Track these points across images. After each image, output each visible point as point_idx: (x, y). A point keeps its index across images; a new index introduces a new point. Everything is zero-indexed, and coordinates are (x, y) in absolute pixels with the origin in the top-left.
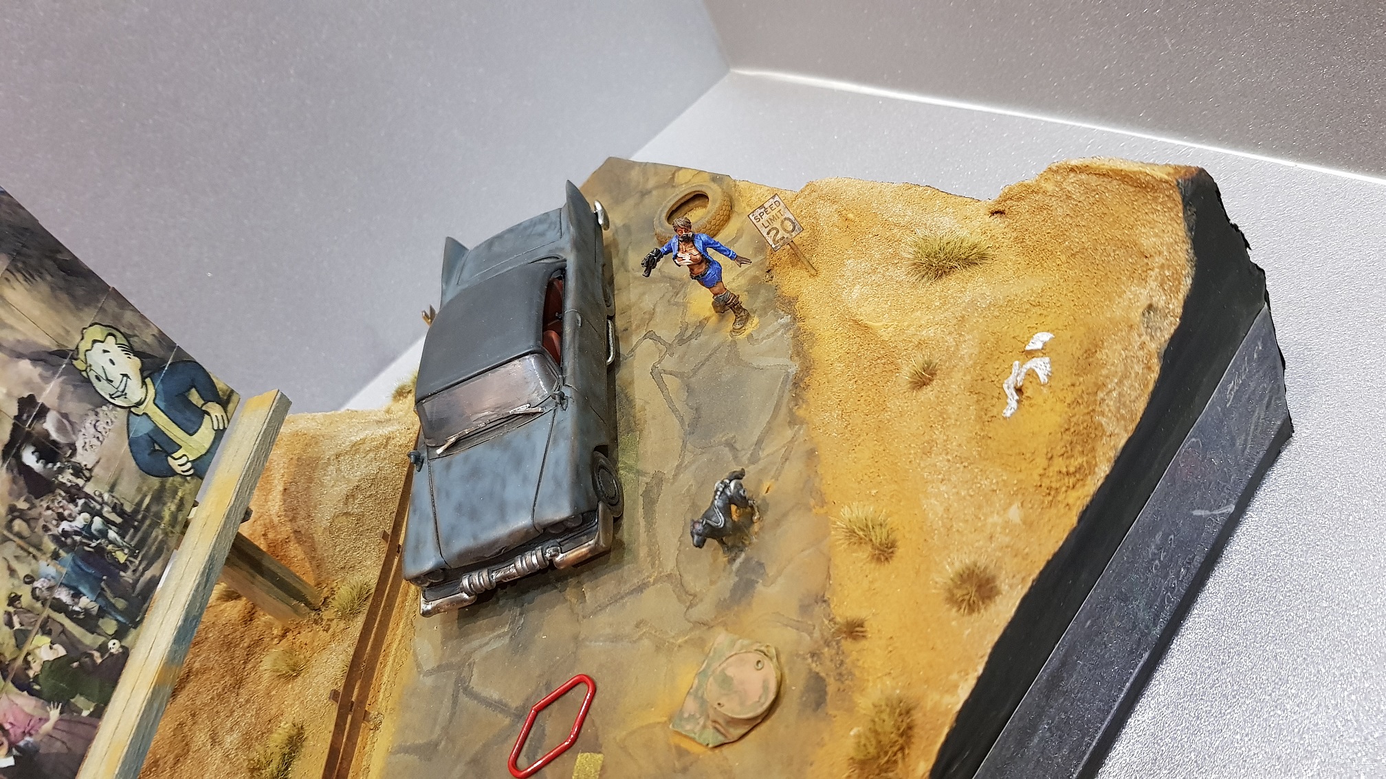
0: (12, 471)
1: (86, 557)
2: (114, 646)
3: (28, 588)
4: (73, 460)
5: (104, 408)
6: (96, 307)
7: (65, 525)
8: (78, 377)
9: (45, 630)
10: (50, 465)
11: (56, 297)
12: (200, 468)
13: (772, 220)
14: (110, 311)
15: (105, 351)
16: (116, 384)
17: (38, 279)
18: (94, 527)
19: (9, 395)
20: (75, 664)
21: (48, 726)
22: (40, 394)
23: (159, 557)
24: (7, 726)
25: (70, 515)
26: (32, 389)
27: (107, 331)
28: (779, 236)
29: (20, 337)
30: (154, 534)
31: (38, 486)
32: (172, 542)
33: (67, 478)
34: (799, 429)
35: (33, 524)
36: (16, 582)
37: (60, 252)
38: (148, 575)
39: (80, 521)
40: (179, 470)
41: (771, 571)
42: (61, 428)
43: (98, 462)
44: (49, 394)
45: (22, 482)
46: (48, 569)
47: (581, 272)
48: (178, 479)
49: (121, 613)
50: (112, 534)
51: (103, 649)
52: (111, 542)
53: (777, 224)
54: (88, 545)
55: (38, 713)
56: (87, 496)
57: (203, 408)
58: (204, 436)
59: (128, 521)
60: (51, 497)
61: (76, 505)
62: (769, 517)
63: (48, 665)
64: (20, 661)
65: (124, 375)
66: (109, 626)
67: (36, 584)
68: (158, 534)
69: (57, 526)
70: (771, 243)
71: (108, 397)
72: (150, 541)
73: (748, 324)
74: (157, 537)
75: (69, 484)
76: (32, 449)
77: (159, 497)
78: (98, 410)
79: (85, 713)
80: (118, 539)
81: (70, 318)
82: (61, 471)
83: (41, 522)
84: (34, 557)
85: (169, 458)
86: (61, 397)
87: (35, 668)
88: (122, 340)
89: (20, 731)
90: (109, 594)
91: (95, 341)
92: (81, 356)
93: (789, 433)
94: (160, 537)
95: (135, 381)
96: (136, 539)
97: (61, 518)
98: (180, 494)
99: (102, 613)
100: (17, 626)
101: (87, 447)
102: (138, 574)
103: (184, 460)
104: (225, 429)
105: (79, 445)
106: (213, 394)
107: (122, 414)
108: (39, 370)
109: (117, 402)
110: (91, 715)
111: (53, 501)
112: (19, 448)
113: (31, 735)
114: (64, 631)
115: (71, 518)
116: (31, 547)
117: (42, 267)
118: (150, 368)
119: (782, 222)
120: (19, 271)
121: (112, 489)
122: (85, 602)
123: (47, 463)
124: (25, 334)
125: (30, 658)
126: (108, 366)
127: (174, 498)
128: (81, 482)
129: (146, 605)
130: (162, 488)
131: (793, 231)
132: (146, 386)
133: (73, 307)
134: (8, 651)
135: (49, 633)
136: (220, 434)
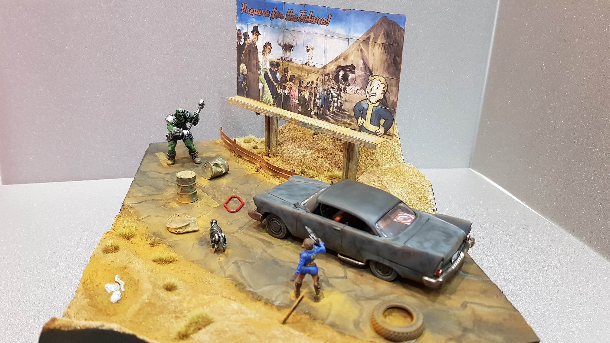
0: (336, 70)
1: (327, 99)
2: (312, 113)
6: (389, 76)
7: (332, 90)
9: (310, 93)
11: (384, 63)
12: (362, 129)
15: (379, 85)
16: (372, 92)
17: (386, 54)
18: (335, 98)
19: (352, 61)
20: (306, 104)
21: (294, 101)
22: (357, 70)
23: (335, 121)
24: (292, 91)
26: (357, 67)
29: (367, 57)
30: (340, 118)
32: (340, 124)
33: (342, 86)
36: (316, 82)
37: (398, 57)
38: (330, 118)
40: (359, 121)
44: (359, 72)
45: (335, 74)
46: (321, 89)
48: (356, 122)
50: (335, 105)
51: (311, 110)
52: (333, 105)
54: (330, 99)
55: (296, 98)
56: (340, 94)
57: (380, 126)
58: (373, 128)
59: (340, 108)
61: (337, 92)
63: (304, 96)
64: (302, 89)
65: (375, 94)
66: (316, 111)
67: (317, 87)
69: (331, 88)
71: (367, 91)
72: (338, 117)
75: (341, 88)
76: (343, 74)
77: (349, 116)
78: (362, 89)
79: (299, 109)
80: (335, 107)
81: (382, 69)
83: (330, 83)
84: (322, 84)
85: (361, 117)
87: (302, 93)
88: (385, 89)
89: (291, 94)
90: (322, 108)
91: (379, 80)
92: (373, 78)
94: (340, 120)
95: (376, 98)
97: (333, 88)
99: (318, 107)
100: (308, 86)
102: (329, 115)
103: (362, 122)
104: (378, 135)
106: (387, 127)
107: (365, 98)
108: (363, 66)
110: (299, 111)
113: (292, 97)
115: (334, 91)
116: (324, 83)
117: (391, 54)
118: (383, 102)
120: (384, 47)
122: (318, 102)
124: (369, 58)
125: (304, 91)
126: (375, 88)
132: (377, 103)
133: (385, 69)
134: (304, 85)
135: (310, 95)
136: (375, 134)
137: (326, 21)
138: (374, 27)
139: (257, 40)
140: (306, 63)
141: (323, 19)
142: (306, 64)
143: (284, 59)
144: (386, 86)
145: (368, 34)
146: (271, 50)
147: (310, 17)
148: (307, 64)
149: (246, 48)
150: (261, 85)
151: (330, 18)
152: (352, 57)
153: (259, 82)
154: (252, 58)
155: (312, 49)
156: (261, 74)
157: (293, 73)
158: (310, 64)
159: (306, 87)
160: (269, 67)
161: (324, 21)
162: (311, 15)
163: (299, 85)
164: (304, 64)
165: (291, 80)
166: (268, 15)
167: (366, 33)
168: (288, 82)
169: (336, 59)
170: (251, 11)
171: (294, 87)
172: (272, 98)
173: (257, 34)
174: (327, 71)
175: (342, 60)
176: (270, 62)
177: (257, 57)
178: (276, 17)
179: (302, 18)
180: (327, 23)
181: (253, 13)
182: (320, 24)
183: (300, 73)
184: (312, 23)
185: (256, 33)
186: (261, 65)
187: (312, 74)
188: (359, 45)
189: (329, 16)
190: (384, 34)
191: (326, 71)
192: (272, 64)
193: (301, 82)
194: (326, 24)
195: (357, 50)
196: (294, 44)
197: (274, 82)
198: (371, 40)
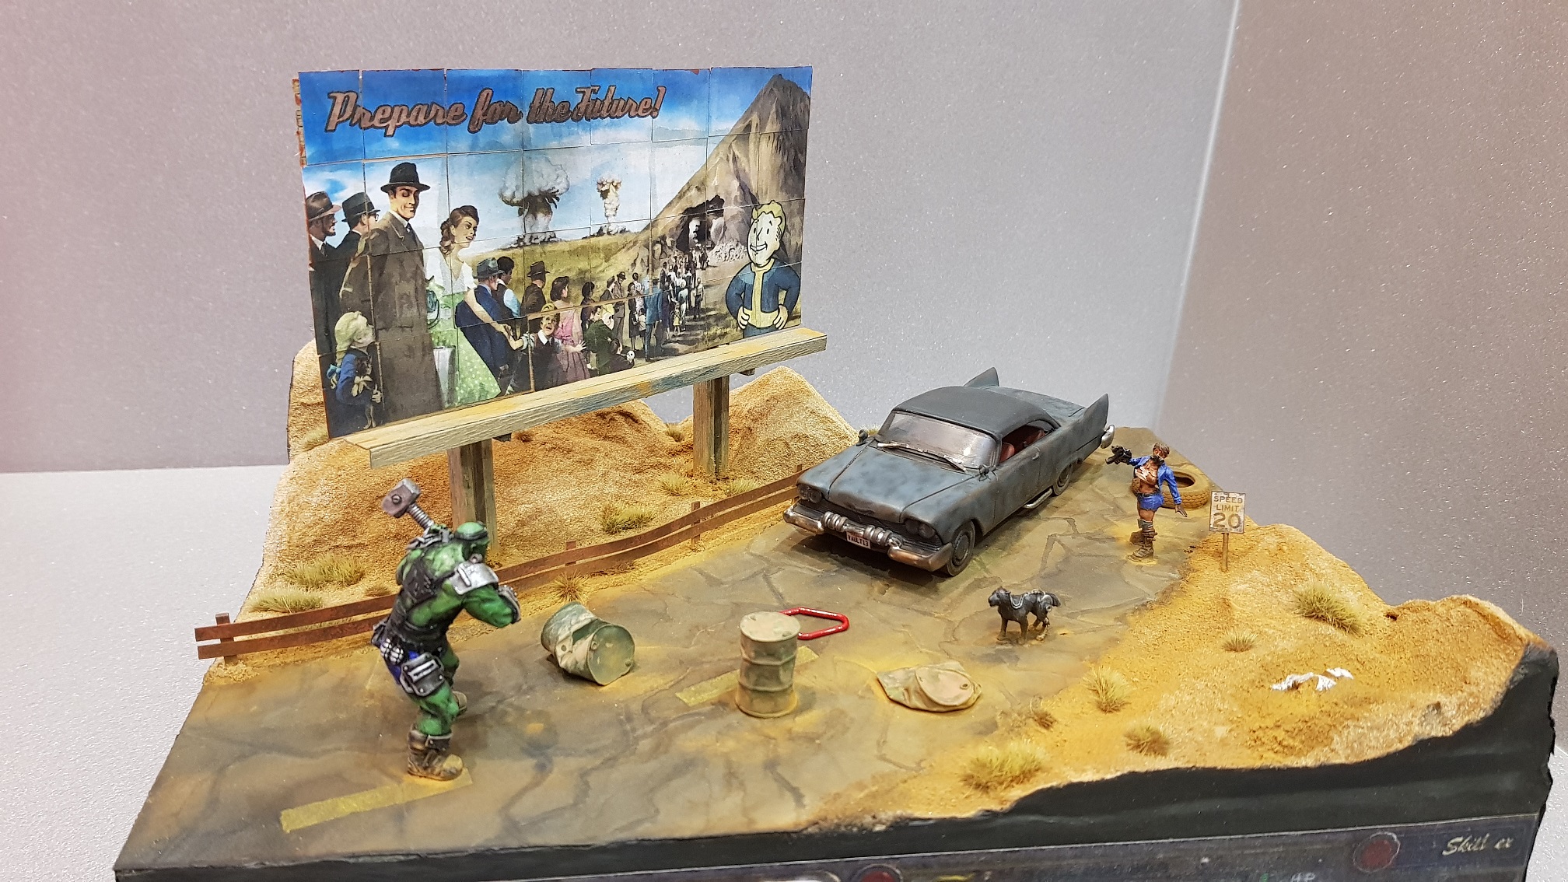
0: (682, 222)
1: (665, 300)
2: (631, 356)
3: (632, 280)
4: (707, 251)
5: (743, 247)
6: (789, 197)
7: (673, 274)
8: (749, 219)
9: (617, 307)
10: (696, 241)
11: (779, 172)
12: (748, 331)
13: (1228, 508)
14: (792, 207)
15: (770, 222)
16: (759, 243)
17: (781, 154)
18: (681, 292)
19: (716, 188)
20: (609, 340)
21: (571, 349)
22: (727, 205)
23: (689, 345)
24: (560, 325)
25: (679, 273)
26: (726, 198)
27: (781, 214)
28: (1222, 523)
29: (747, 170)
30: (698, 332)
31: (683, 244)
32: (701, 346)
33: (696, 255)
34: (1120, 625)
35: (663, 256)
37: (802, 153)
38: (677, 346)
39: (680, 282)
40: (739, 319)
41: (1019, 665)
42: (718, 231)
43: (714, 267)
44: (731, 209)
45: (679, 232)
46: (646, 282)
47: (1063, 439)
48: (735, 322)
49: (649, 344)
50: (684, 306)
51: (626, 350)
52: (680, 309)
53: (1227, 514)
54: (671, 297)
55: (575, 338)
56: (694, 275)
57: (780, 306)
58: (765, 319)
59: (695, 310)
60: (682, 255)
61: (686, 273)
62: (1048, 644)
63: (601, 323)
64: (594, 305)
65: (766, 244)
66: (639, 344)
67: (635, 282)
68: (701, 334)
69: (670, 271)
70: (1212, 523)
71: (749, 244)
72: (694, 332)
73: (1146, 560)
74: (698, 335)
76: (698, 224)
77: (719, 318)
78: (740, 244)
79: (589, 366)
80: (684, 312)
81: (775, 188)
82: (698, 249)
83: (666, 260)
85: (742, 308)
86: (733, 217)
87: (594, 317)
88: (782, 227)
89: (561, 334)
90: (654, 330)
91: (771, 212)
92: (760, 211)
93: (1111, 622)
94: (699, 337)
95: (767, 253)
96: (690, 323)
97: (675, 269)
98: (728, 330)
99: (642, 334)
100: (610, 289)
101: (718, 254)
103: (746, 317)
104: (777, 329)
105: (716, 248)
106: (791, 304)
107: (747, 261)
108: (738, 194)
109: (750, 251)
110: (590, 370)
111: (680, 258)
112: (696, 216)
113: (562, 342)
114: (622, 319)
115: (678, 275)
116: (651, 266)
117: (788, 151)
118: (780, 256)
119: (1232, 516)
120: (778, 140)
121: (706, 287)
122: (643, 319)
123: (696, 238)
124: (750, 170)
125: (599, 309)
126: (764, 231)
127: (724, 328)
128: (699, 266)
129: (661, 358)
130: (724, 317)
131: (1235, 527)
132: (769, 262)
133: (780, 185)
134: (596, 294)
135: (616, 311)
136: (773, 328)
137: (653, 106)
138: (757, 100)
139: (414, 211)
140: (601, 229)
141: (644, 102)
142: (600, 233)
143: (526, 240)
144: (784, 219)
145: (747, 119)
146: (475, 229)
147: (607, 103)
148: (605, 231)
149: (360, 252)
150: (441, 356)
151: (661, 95)
152: (716, 178)
153: (432, 348)
154: (396, 278)
155: (616, 187)
156: (441, 316)
157: (561, 271)
158: (611, 228)
159: (606, 296)
160: (469, 282)
161: (648, 106)
162: (610, 95)
163: (581, 298)
164: (593, 236)
165: (556, 294)
166: (458, 120)
167: (743, 117)
168: (547, 305)
169: (681, 195)
170: (379, 116)
171: (566, 309)
172: (492, 378)
173: (414, 189)
174: (659, 231)
175: (694, 192)
176: (473, 266)
177: (418, 267)
178: (492, 119)
179: (583, 110)
180: (653, 111)
181: (389, 122)
182: (638, 115)
183: (583, 265)
184: (613, 118)
185: (407, 187)
186: (436, 290)
187: (618, 254)
188: (730, 146)
189: (659, 91)
190: (777, 111)
191: (657, 234)
192: (483, 271)
193: (588, 288)
194: (651, 114)
195: (725, 159)
196: (560, 187)
197: (495, 325)
198: (753, 130)
